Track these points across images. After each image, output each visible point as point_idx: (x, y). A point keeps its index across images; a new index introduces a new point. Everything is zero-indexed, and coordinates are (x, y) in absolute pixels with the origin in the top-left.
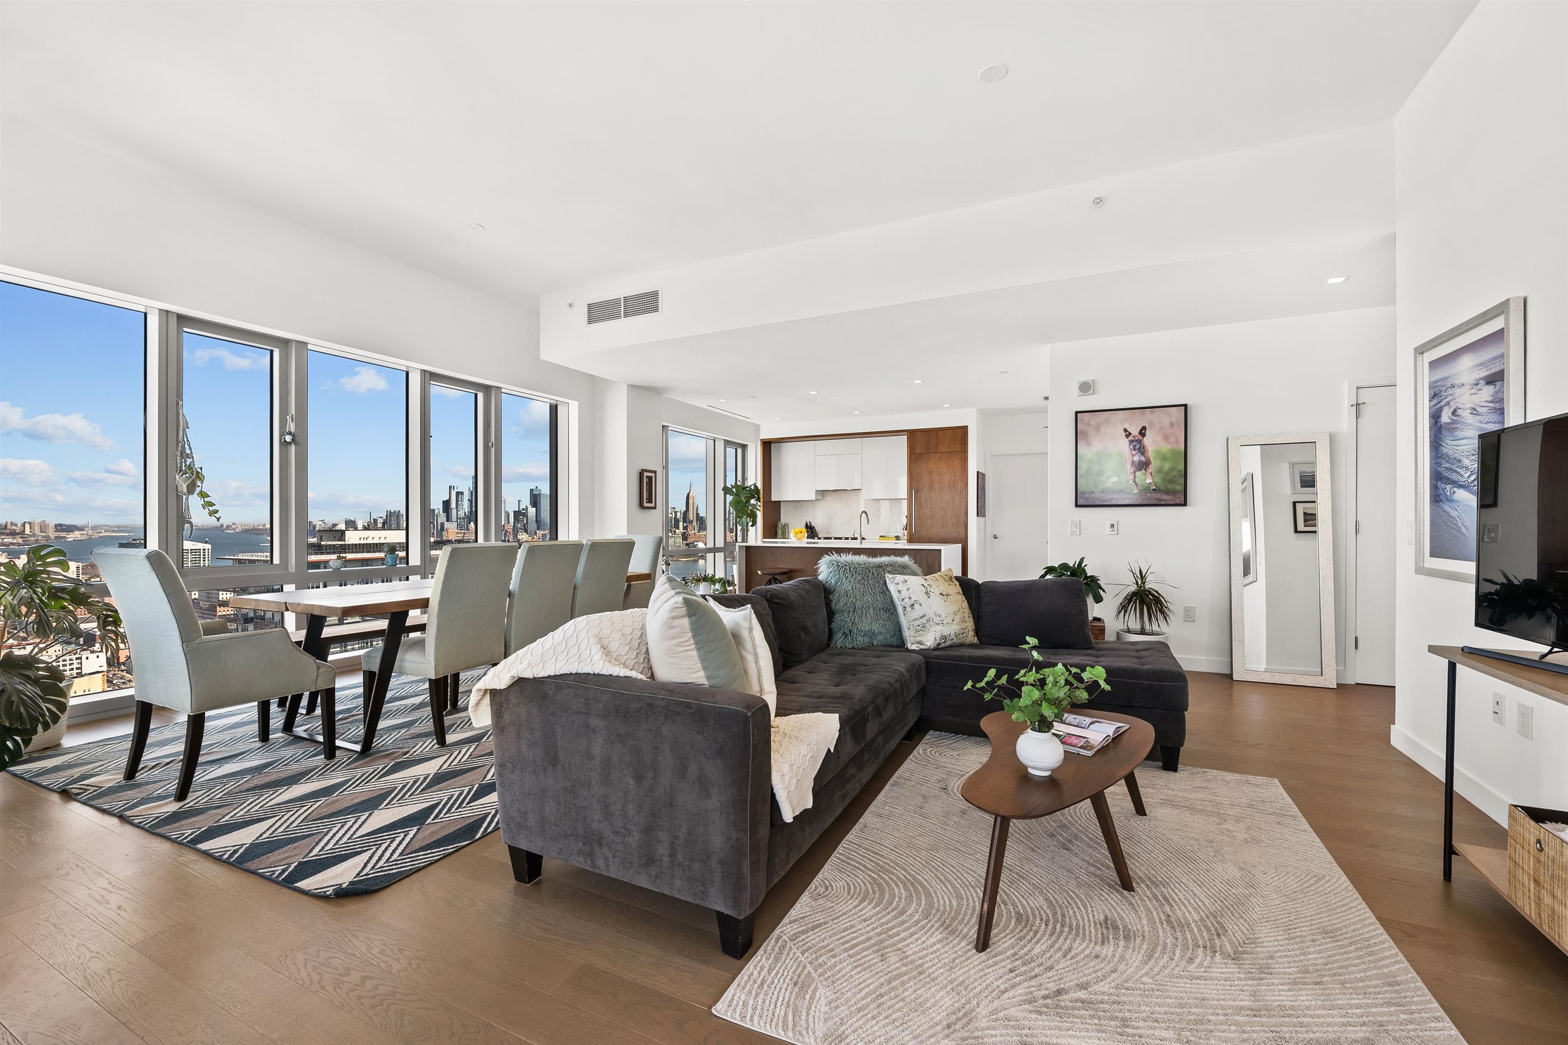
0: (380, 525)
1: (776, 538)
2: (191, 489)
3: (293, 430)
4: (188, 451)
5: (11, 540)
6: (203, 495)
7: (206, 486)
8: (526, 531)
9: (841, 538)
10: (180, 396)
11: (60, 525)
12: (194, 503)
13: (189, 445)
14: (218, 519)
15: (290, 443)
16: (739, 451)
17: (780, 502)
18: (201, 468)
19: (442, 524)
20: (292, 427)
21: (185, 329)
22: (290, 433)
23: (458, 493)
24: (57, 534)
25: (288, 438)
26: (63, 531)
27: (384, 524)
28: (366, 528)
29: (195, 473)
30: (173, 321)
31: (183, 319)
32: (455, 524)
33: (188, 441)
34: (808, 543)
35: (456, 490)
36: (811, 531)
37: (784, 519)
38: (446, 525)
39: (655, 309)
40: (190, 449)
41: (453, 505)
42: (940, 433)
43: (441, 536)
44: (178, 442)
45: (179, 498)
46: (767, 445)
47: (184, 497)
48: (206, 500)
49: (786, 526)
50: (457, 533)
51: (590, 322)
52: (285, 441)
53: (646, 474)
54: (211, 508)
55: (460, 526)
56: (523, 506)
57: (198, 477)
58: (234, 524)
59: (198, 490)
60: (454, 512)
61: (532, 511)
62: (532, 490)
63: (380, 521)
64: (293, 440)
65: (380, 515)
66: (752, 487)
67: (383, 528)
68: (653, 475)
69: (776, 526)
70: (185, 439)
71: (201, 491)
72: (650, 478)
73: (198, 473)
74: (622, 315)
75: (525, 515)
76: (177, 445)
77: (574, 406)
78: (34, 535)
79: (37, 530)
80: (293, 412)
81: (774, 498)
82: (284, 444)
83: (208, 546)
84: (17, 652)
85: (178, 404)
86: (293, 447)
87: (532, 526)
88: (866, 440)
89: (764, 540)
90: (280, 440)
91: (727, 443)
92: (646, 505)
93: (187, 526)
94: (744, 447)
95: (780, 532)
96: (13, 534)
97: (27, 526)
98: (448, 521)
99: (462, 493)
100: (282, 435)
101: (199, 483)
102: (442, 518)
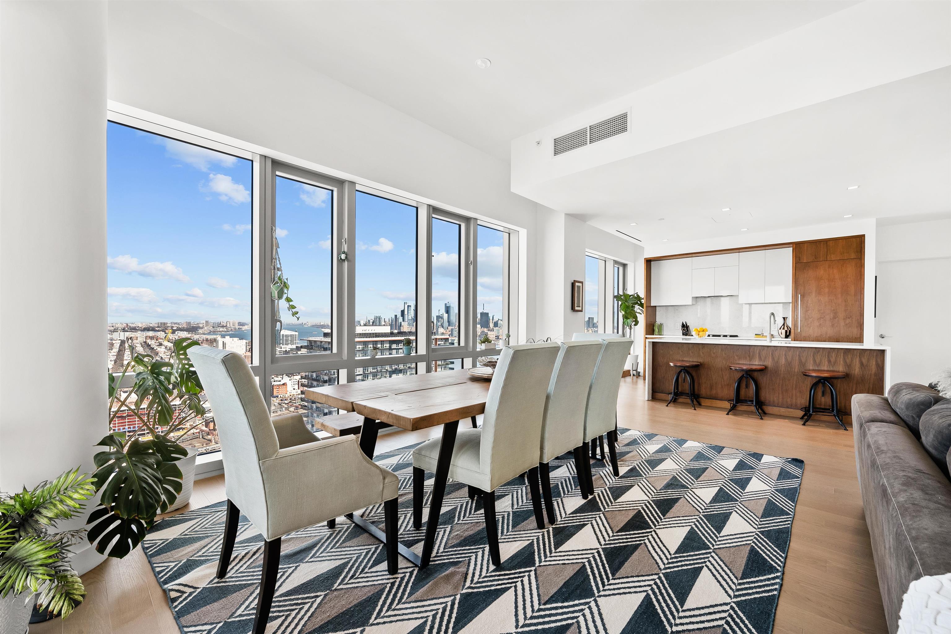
0: (371, 323)
1: (653, 334)
2: (280, 297)
3: (346, 250)
4: (279, 266)
5: (222, 330)
6: (288, 300)
7: (290, 293)
8: (443, 327)
9: (719, 336)
10: (273, 223)
11: (240, 323)
12: (282, 304)
13: (279, 261)
14: (298, 319)
15: (344, 260)
16: (621, 269)
17: (656, 306)
18: (287, 279)
19: (401, 323)
20: (345, 248)
21: (278, 173)
22: (344, 253)
23: (408, 306)
24: (239, 327)
25: (343, 256)
26: (241, 325)
27: (373, 323)
28: (365, 325)
29: (283, 282)
30: (269, 164)
31: (276, 164)
32: (407, 323)
33: (279, 258)
34: (683, 339)
35: (407, 305)
36: (686, 329)
37: (659, 320)
38: (403, 323)
39: (624, 129)
40: (280, 264)
41: (406, 313)
42: (831, 243)
43: (400, 329)
44: (272, 258)
45: (273, 301)
46: (649, 262)
47: (276, 301)
48: (291, 303)
49: (661, 325)
50: (408, 328)
51: (556, 153)
52: (341, 258)
53: (577, 284)
54: (294, 310)
55: (409, 324)
56: (441, 313)
57: (285, 285)
58: (307, 322)
59: (285, 296)
60: (406, 316)
61: (446, 316)
62: (446, 304)
63: (371, 321)
64: (346, 257)
65: (371, 318)
66: (636, 295)
67: (373, 325)
68: (580, 285)
69: (654, 326)
70: (277, 257)
71: (287, 297)
72: (579, 287)
73: (285, 283)
74: (588, 142)
75: (442, 318)
76: (272, 262)
77: (523, 233)
78: (230, 327)
79: (232, 326)
80: (346, 236)
81: (653, 304)
82: (340, 261)
83: (297, 333)
84: (141, 439)
85: (272, 229)
86: (346, 263)
87: (446, 324)
88: (743, 255)
89: (647, 336)
90: (338, 258)
91: (616, 262)
92: (577, 308)
93: (278, 323)
94: (624, 266)
95: (656, 330)
96: (223, 327)
97: (228, 323)
98: (403, 321)
99: (410, 306)
100: (339, 254)
101: (286, 291)
102: (401, 319)
